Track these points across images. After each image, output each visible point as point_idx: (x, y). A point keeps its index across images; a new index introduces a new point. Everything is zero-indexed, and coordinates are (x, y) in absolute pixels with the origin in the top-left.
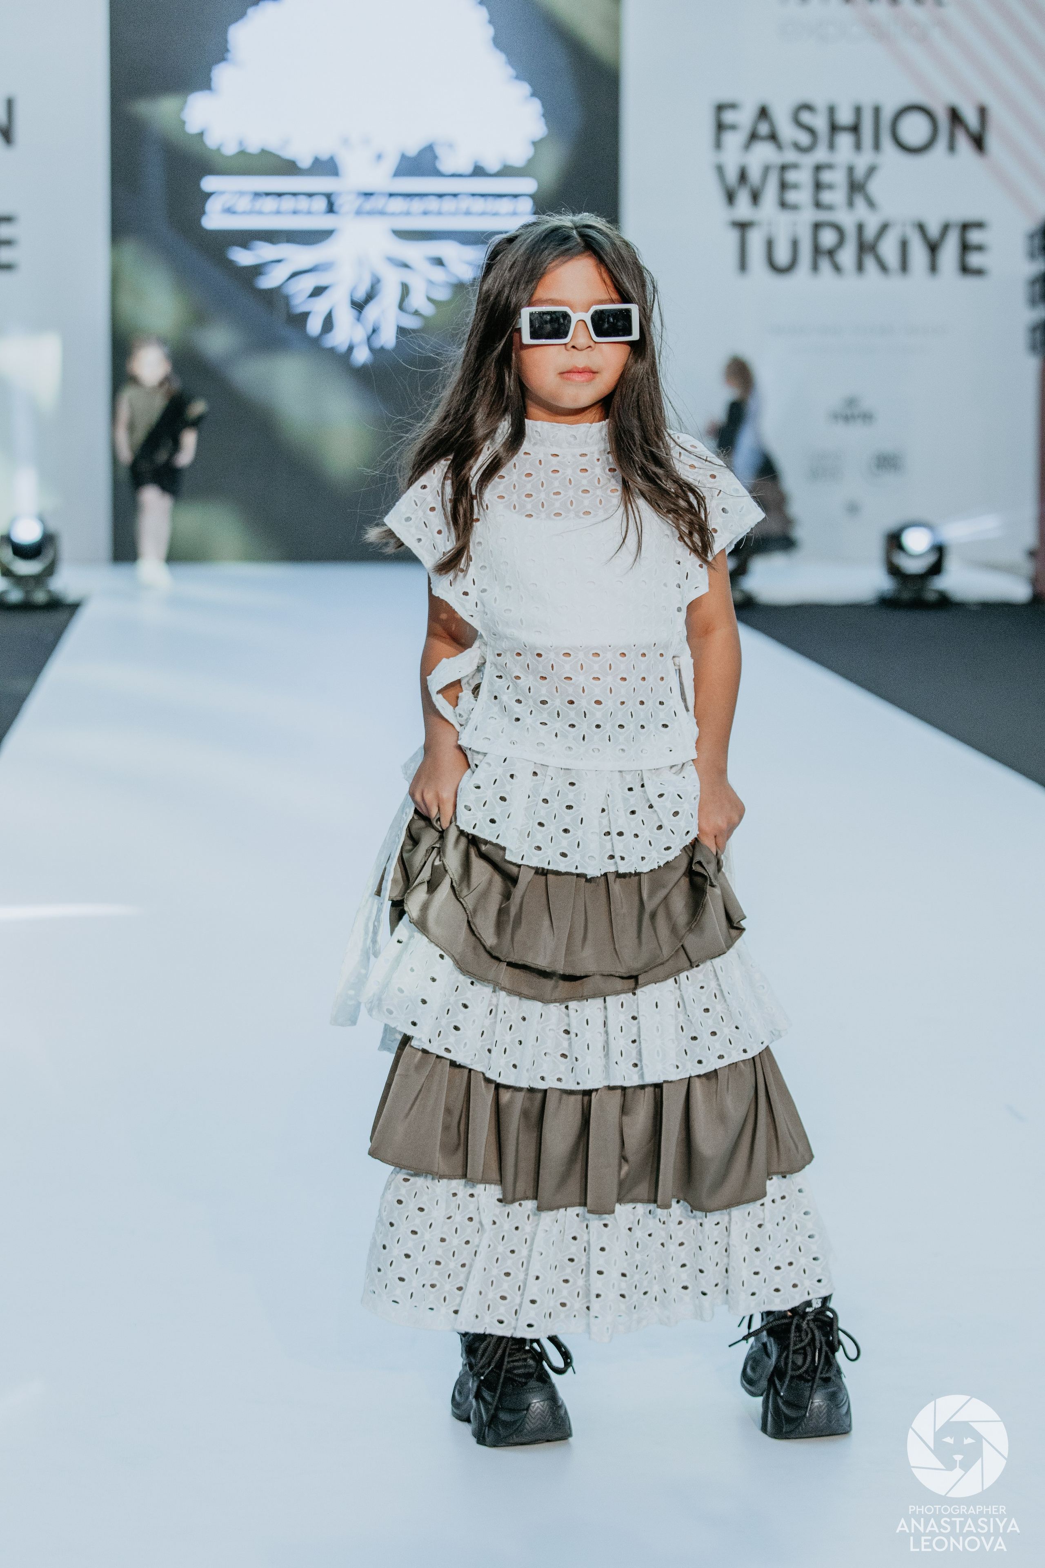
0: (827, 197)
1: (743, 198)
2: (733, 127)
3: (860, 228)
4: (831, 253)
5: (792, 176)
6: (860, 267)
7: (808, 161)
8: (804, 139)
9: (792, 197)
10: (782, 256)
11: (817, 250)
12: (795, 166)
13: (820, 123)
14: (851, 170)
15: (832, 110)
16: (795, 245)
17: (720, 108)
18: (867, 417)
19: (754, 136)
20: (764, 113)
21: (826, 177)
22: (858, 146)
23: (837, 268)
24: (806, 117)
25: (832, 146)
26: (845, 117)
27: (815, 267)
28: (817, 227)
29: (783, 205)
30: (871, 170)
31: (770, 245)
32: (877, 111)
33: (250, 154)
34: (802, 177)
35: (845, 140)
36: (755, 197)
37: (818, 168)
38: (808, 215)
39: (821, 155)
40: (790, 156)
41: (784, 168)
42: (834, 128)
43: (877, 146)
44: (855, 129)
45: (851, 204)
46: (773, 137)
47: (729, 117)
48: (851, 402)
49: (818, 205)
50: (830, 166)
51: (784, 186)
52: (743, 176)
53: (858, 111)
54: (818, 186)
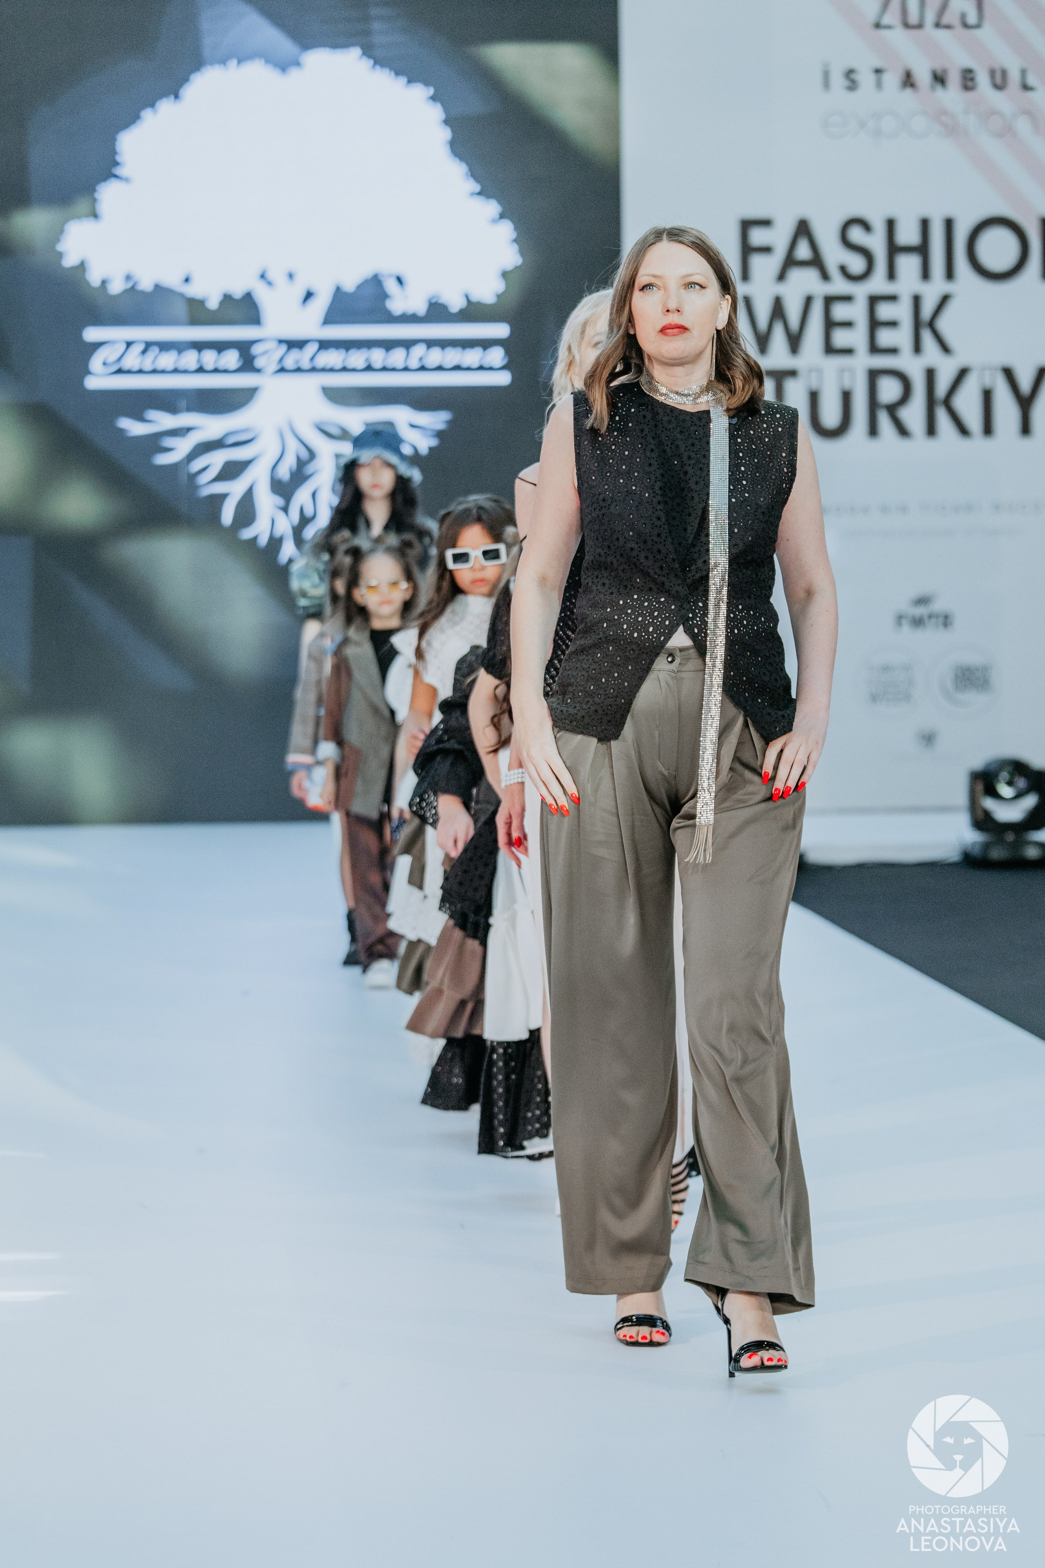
0: (885, 337)
1: (779, 339)
2: (766, 250)
3: (930, 375)
4: (892, 409)
5: (840, 312)
6: (931, 430)
7: (861, 291)
8: (857, 264)
9: (840, 338)
10: (831, 416)
11: (873, 404)
12: (847, 298)
13: (876, 243)
14: (917, 301)
15: (891, 224)
16: (846, 397)
17: (746, 225)
18: (946, 621)
19: (790, 262)
20: (803, 229)
21: (885, 311)
22: (926, 274)
23: (902, 431)
24: (856, 235)
25: (891, 274)
26: (908, 235)
27: (873, 430)
28: (874, 375)
29: (830, 349)
30: (945, 300)
31: (814, 397)
32: (949, 224)
33: (143, 293)
34: (857, 312)
35: (909, 265)
36: (795, 342)
37: (874, 300)
38: (863, 361)
39: (878, 284)
40: (840, 286)
41: (829, 301)
42: (894, 249)
43: (950, 274)
44: (922, 250)
45: (917, 348)
46: (817, 262)
47: (758, 236)
48: (922, 601)
49: (874, 349)
50: (892, 298)
51: (830, 325)
52: (778, 310)
53: (925, 224)
54: (874, 324)
